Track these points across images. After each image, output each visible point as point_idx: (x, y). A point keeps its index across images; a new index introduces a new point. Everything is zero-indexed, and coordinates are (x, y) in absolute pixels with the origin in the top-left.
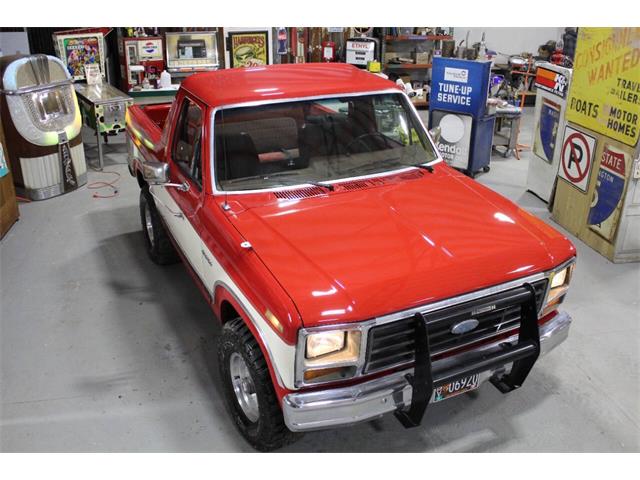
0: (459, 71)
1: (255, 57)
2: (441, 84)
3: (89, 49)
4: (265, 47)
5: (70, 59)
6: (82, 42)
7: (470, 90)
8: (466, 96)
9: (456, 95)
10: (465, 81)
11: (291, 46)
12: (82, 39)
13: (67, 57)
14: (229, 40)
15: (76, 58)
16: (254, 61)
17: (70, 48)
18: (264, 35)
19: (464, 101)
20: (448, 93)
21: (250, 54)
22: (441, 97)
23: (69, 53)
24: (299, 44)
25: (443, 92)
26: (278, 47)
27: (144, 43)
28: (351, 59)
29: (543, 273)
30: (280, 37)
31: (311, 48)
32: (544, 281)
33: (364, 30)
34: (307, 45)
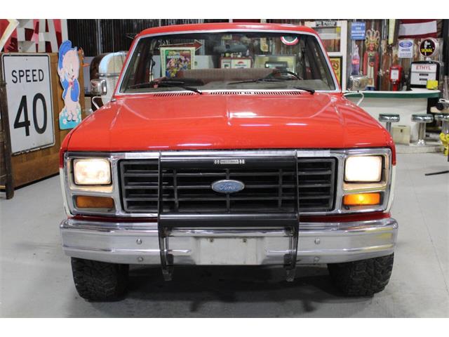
3: (183, 58)
4: (339, 70)
5: (168, 65)
6: (178, 53)
11: (363, 70)
12: (180, 51)
13: (167, 64)
15: (173, 65)
17: (169, 57)
18: (339, 60)
23: (168, 60)
24: (369, 67)
26: (351, 70)
27: (236, 62)
28: (415, 80)
29: (329, 151)
30: (354, 62)
31: (381, 73)
32: (331, 160)
33: (429, 54)
34: (377, 69)
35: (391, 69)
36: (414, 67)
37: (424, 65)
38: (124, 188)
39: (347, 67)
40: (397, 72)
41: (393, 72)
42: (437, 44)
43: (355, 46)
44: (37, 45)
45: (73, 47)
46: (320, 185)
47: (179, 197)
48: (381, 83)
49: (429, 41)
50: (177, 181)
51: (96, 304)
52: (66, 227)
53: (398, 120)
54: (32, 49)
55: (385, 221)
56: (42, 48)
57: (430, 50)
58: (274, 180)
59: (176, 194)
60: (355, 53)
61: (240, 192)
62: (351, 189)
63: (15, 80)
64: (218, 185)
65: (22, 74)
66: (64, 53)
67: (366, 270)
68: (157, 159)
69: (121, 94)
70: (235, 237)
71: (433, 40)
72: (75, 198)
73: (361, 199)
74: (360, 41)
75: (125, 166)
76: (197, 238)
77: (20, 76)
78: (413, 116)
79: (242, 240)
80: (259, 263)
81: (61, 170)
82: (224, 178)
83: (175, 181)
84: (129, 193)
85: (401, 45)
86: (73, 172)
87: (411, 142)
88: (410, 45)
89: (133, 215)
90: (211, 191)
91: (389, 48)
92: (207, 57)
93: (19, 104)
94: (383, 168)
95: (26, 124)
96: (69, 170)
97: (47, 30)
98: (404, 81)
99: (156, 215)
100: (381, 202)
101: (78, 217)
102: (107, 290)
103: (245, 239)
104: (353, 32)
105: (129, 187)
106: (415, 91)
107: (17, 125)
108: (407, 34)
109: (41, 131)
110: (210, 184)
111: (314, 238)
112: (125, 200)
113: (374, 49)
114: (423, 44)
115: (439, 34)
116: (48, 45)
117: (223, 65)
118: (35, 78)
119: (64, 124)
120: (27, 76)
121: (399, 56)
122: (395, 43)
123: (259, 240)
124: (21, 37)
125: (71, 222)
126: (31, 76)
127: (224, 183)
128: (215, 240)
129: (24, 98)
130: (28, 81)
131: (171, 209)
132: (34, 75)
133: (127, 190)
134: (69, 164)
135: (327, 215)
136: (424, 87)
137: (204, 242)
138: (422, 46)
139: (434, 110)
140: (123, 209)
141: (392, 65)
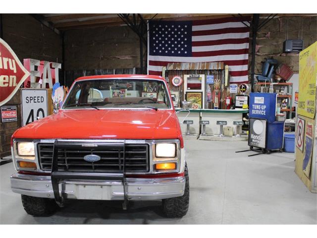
0: (260, 98)
1: (196, 103)
2: (253, 105)
4: (201, 98)
7: (265, 107)
8: (263, 110)
9: (259, 110)
10: (263, 103)
14: (186, 95)
16: (196, 104)
18: (201, 94)
19: (263, 113)
20: (256, 109)
21: (194, 101)
22: (253, 112)
25: (254, 109)
26: (207, 99)
27: (150, 94)
28: (238, 104)
29: (144, 141)
30: (208, 95)
31: (222, 100)
32: (145, 145)
33: (244, 91)
34: (220, 98)
35: (226, 98)
36: (237, 97)
37: (242, 97)
38: (41, 157)
39: (205, 97)
40: (229, 100)
41: (227, 100)
42: (247, 87)
43: (208, 87)
44: (41, 85)
45: (61, 86)
46: (140, 159)
47: (68, 163)
48: (221, 105)
49: (244, 85)
50: (67, 155)
51: (36, 218)
52: (14, 177)
53: (226, 124)
54: (39, 87)
56: (44, 86)
57: (244, 90)
58: (116, 155)
59: (66, 162)
60: (209, 91)
61: (98, 161)
62: (158, 161)
63: (27, 101)
64: (86, 158)
65: (31, 98)
66: (55, 89)
67: (174, 204)
68: (53, 143)
69: (63, 110)
70: (96, 185)
71: (246, 84)
72: (19, 162)
73: (166, 166)
74: (211, 84)
75: (41, 146)
76: (77, 185)
77: (31, 100)
78: (234, 122)
79: (100, 187)
80: (109, 199)
81: (12, 148)
82: (90, 154)
83: (65, 155)
84: (43, 160)
85: (231, 87)
86: (17, 149)
87: (234, 135)
88: (236, 87)
89: (46, 172)
90: (83, 161)
91: (225, 88)
92: (136, 91)
93: (29, 114)
94: (176, 150)
96: (15, 148)
97: (47, 77)
98: (232, 104)
99: (50, 172)
100: (176, 168)
101: (21, 172)
102: (40, 211)
103: (102, 186)
104: (207, 80)
105: (43, 158)
106: (237, 109)
108: (234, 81)
110: (83, 157)
111: (137, 187)
112: (41, 164)
113: (218, 89)
114: (241, 86)
115: (250, 82)
116: (47, 85)
117: (143, 96)
118: (35, 101)
120: (34, 100)
121: (230, 92)
122: (228, 86)
123: (109, 187)
124: (33, 80)
125: (18, 175)
126: (37, 99)
127: (90, 157)
128: (86, 186)
129: (32, 111)
130: (34, 102)
131: (64, 169)
132: (38, 99)
133: (42, 159)
134: (15, 145)
135: (146, 175)
136: (241, 107)
137: (81, 187)
138: (241, 88)
139: (245, 119)
140: (41, 168)
141: (227, 96)
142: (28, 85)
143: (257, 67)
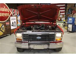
7: (72, 21)
32: (54, 34)
36: (62, 18)
41: (59, 19)
47: (31, 39)
50: (31, 37)
52: (15, 43)
53: (60, 25)
55: (61, 43)
57: (64, 16)
73: (58, 39)
75: (23, 35)
78: (62, 24)
86: (16, 35)
95: (13, 25)
97: (16, 13)
98: (61, 20)
100: (61, 40)
107: (12, 26)
109: (15, 26)
111: (51, 45)
112: (24, 39)
115: (65, 14)
116: (16, 15)
119: (18, 25)
121: (60, 17)
122: (60, 15)
124: (13, 14)
125: (16, 42)
129: (13, 22)
130: (13, 20)
136: (63, 21)
139: (65, 24)
140: (23, 41)
142: (12, 16)
143: (67, 10)
